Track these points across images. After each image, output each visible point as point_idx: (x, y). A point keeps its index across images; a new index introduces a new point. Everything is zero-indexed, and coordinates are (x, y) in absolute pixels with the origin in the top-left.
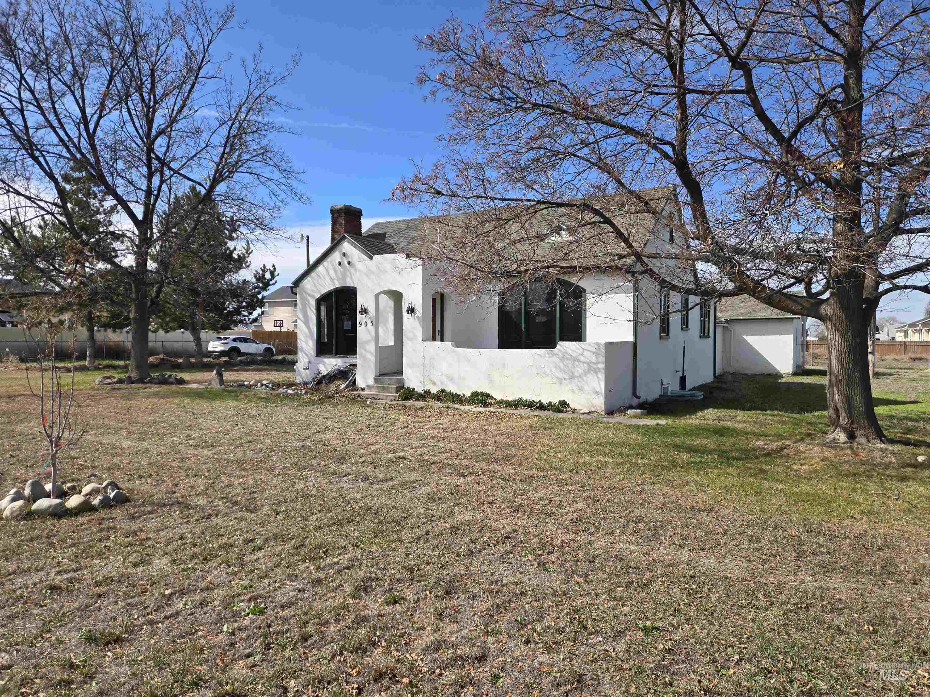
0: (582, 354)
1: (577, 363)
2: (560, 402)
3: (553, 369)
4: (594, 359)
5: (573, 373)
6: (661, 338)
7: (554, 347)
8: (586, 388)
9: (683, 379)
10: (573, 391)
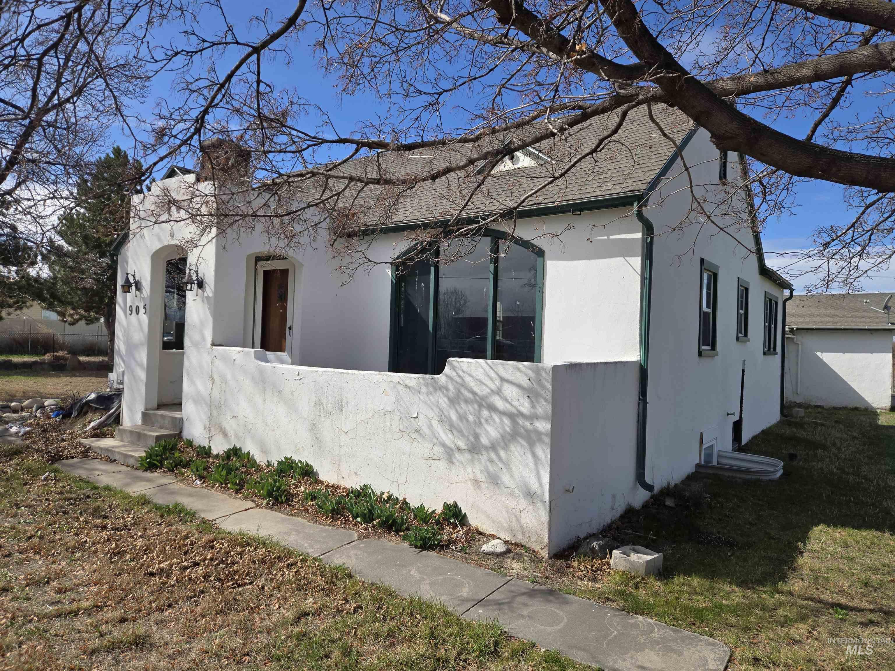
0: (498, 392)
1: (485, 413)
2: (446, 506)
3: (435, 424)
4: (525, 406)
5: (477, 436)
6: (700, 354)
7: (438, 369)
8: (506, 479)
9: (737, 426)
10: (477, 482)
